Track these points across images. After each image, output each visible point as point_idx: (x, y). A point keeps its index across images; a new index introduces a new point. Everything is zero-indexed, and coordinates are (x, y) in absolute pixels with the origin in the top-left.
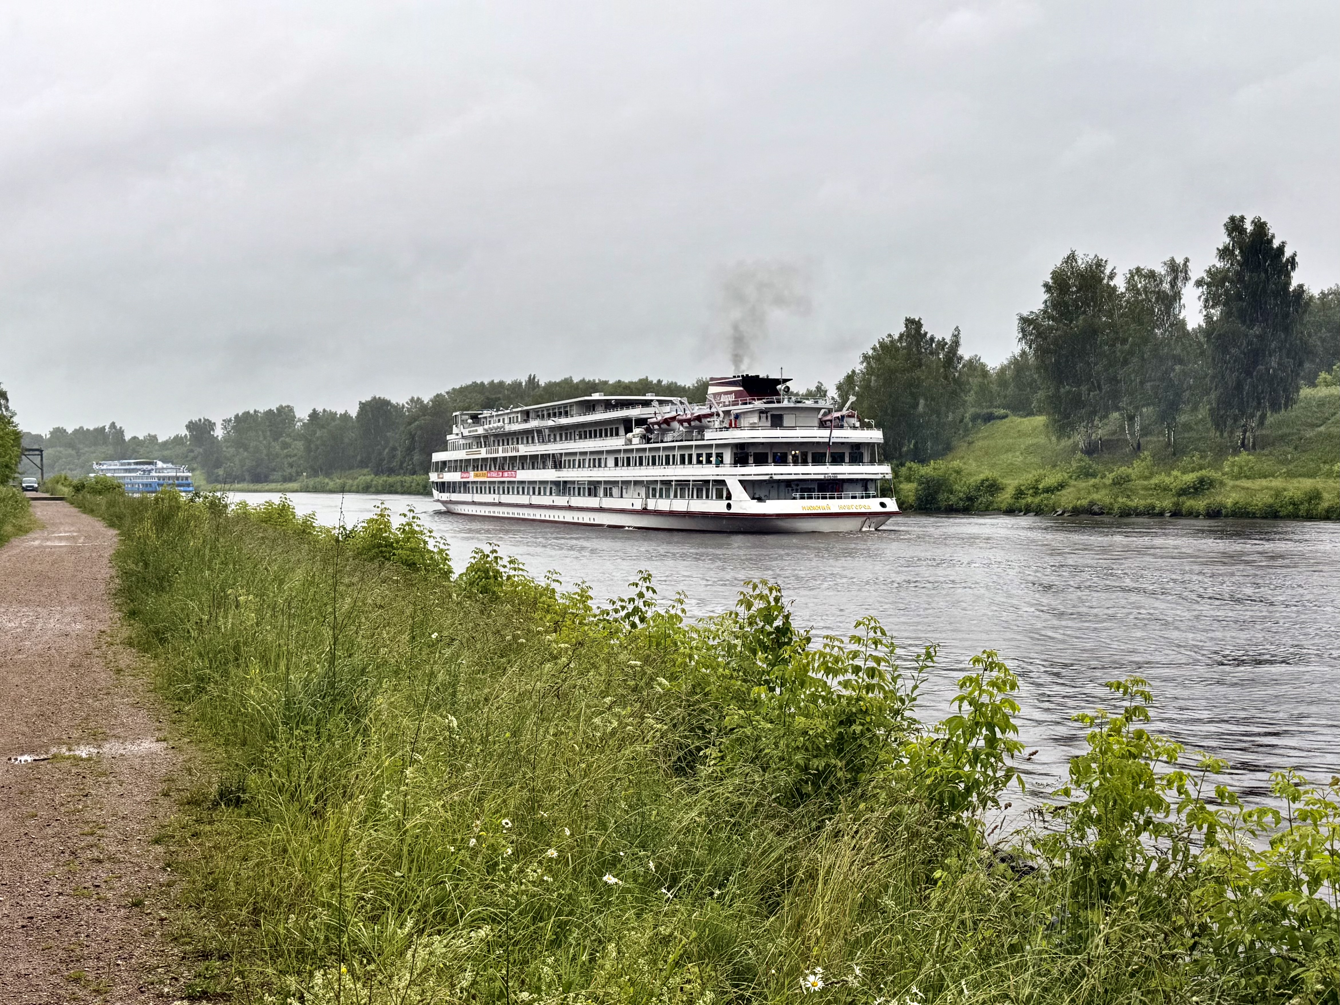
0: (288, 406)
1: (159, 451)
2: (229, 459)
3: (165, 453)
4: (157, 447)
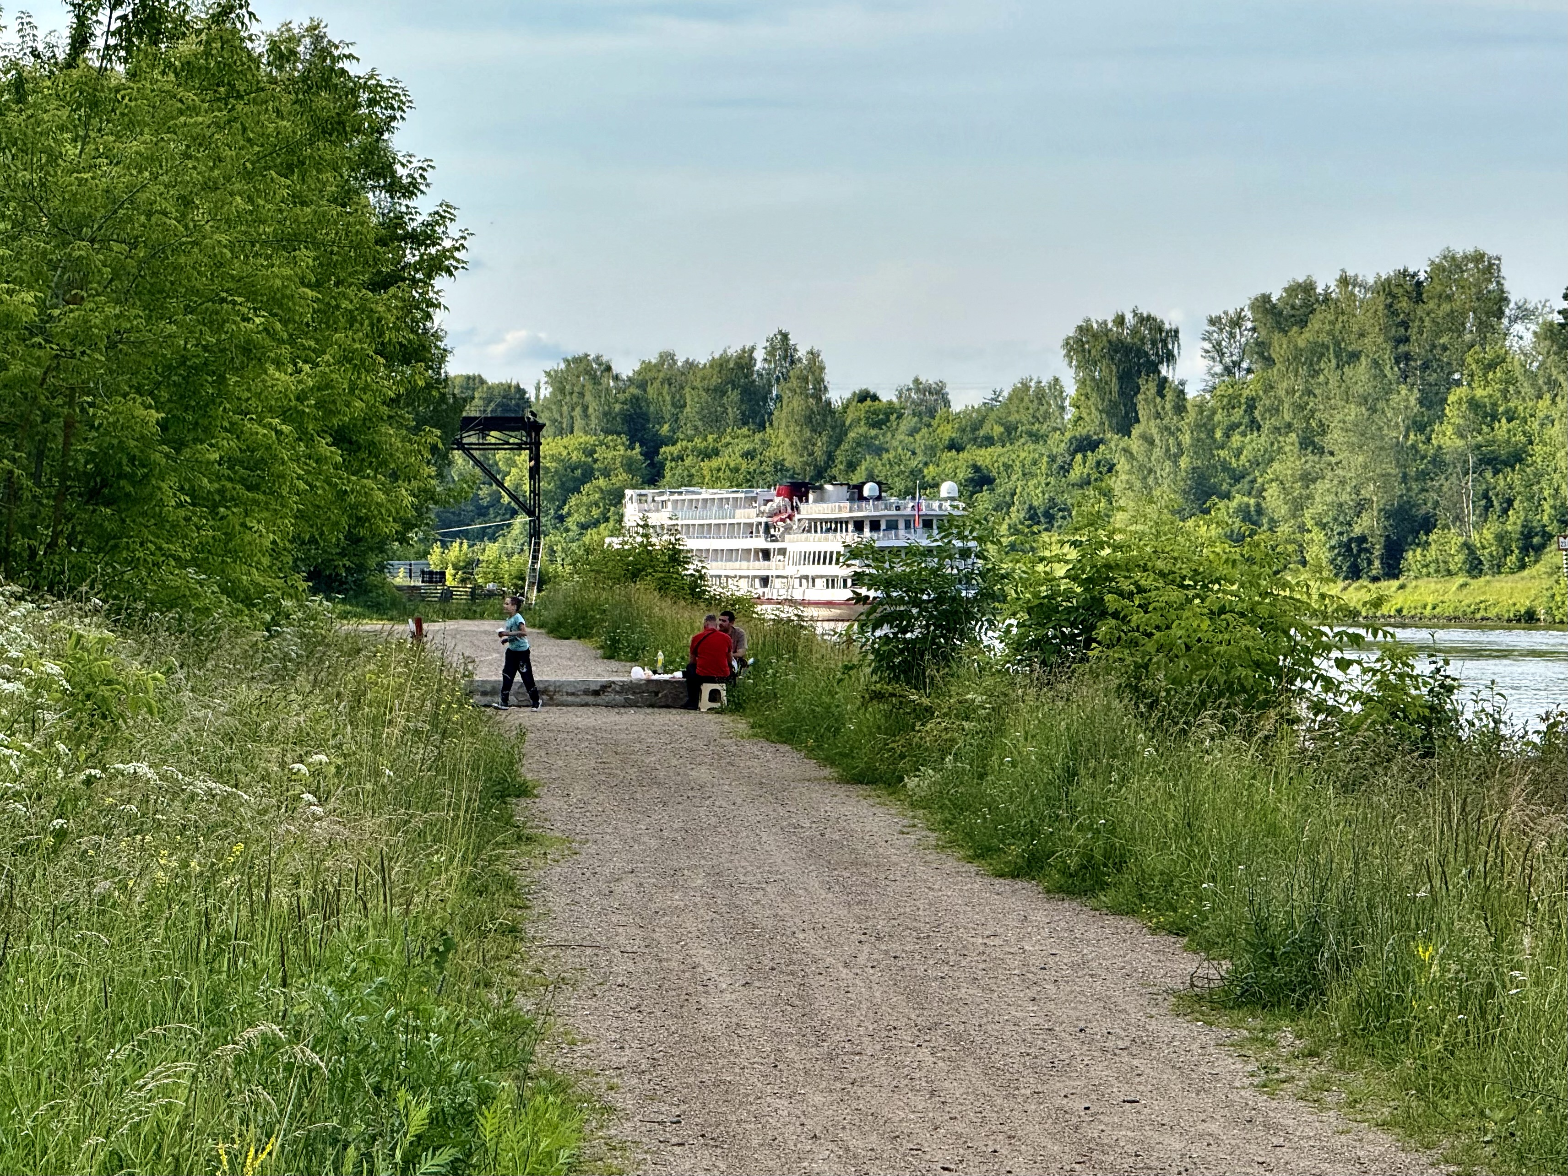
0: (1478, 258)
1: (955, 446)
2: (1237, 477)
3: (984, 457)
4: (947, 432)
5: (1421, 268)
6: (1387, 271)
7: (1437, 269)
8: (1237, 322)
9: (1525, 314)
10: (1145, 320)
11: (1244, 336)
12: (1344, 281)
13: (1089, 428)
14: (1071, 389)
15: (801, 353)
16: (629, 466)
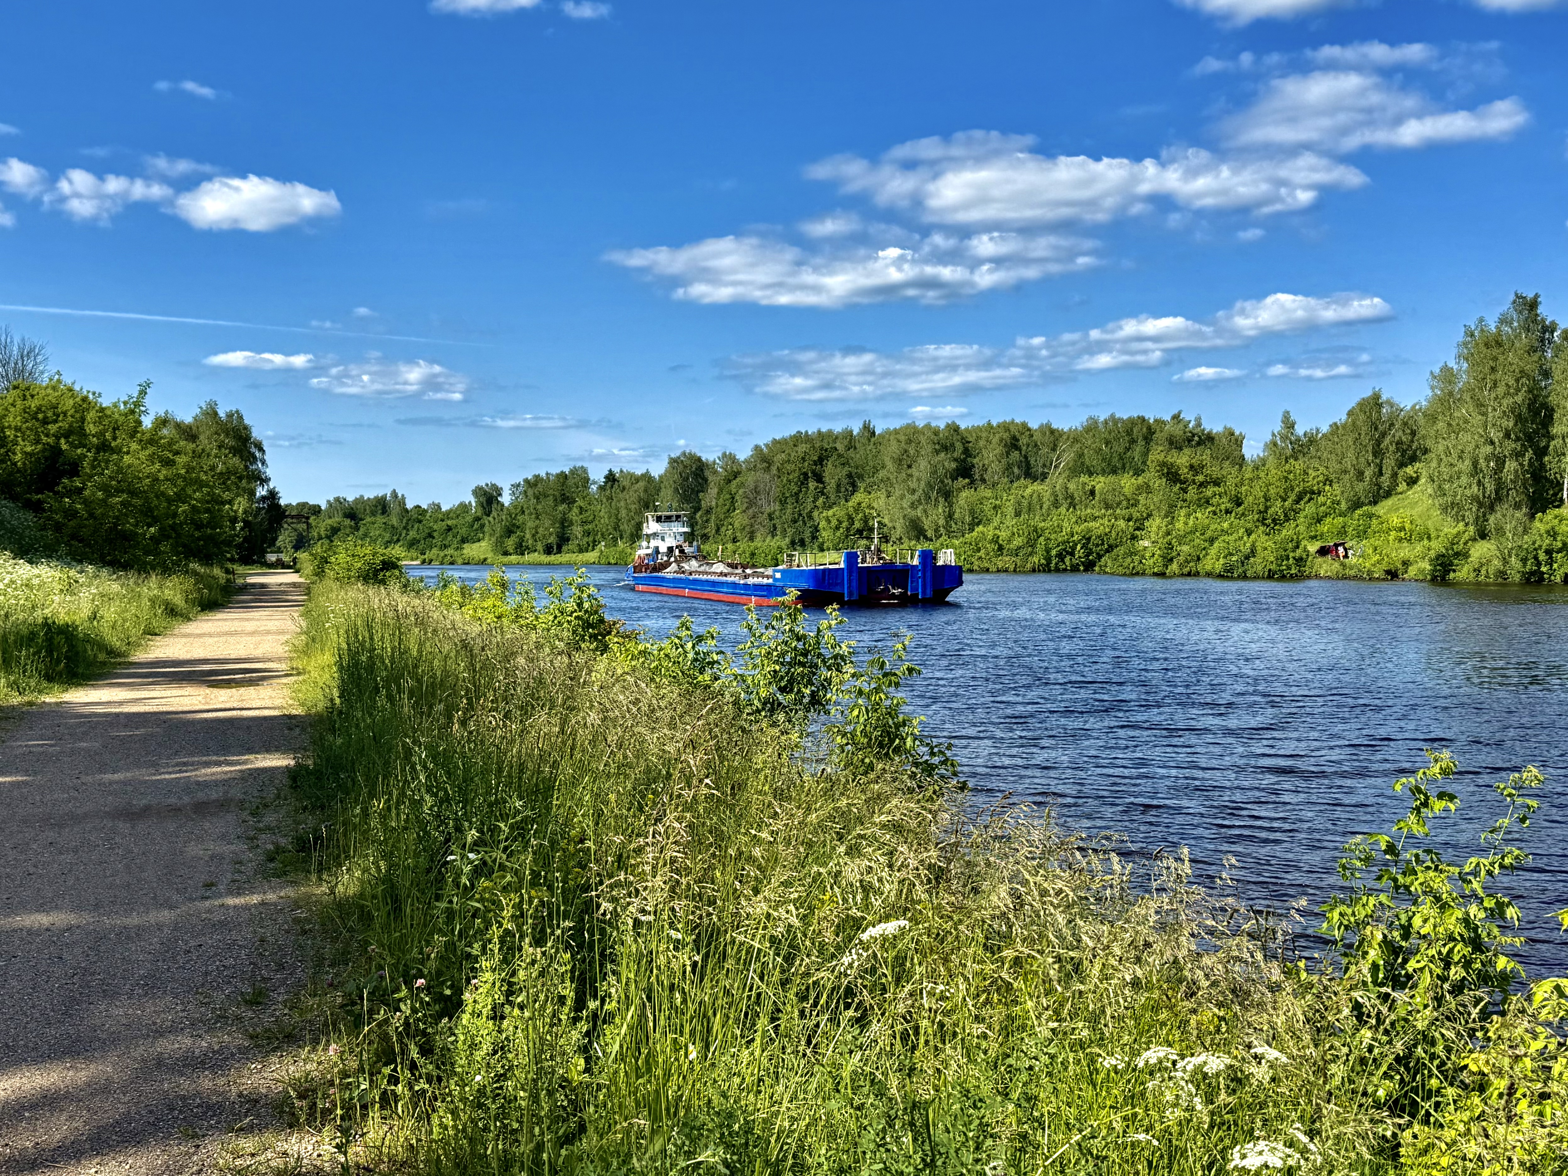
0: (582, 468)
1: (442, 520)
2: (518, 527)
3: (450, 523)
4: (440, 516)
5: (567, 471)
6: (558, 471)
7: (571, 471)
8: (519, 485)
9: (594, 483)
10: (493, 485)
11: (521, 489)
12: (547, 474)
13: (479, 514)
14: (474, 504)
15: (400, 495)
16: (351, 527)
